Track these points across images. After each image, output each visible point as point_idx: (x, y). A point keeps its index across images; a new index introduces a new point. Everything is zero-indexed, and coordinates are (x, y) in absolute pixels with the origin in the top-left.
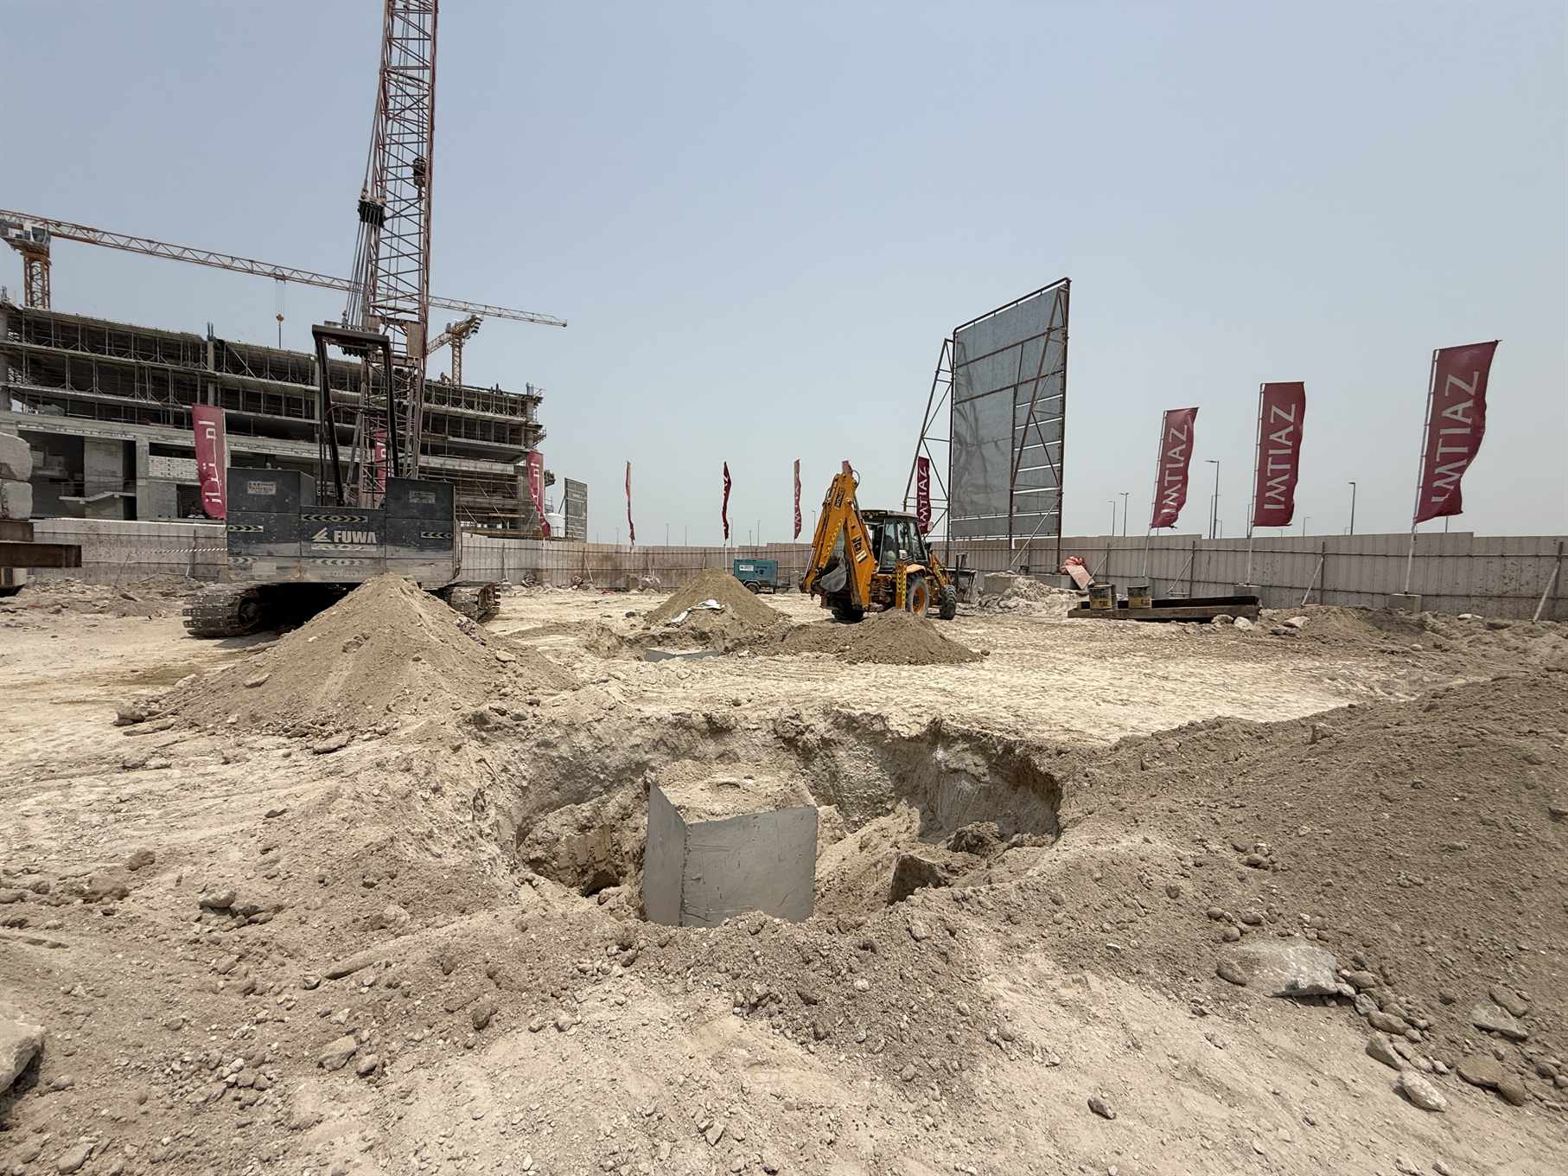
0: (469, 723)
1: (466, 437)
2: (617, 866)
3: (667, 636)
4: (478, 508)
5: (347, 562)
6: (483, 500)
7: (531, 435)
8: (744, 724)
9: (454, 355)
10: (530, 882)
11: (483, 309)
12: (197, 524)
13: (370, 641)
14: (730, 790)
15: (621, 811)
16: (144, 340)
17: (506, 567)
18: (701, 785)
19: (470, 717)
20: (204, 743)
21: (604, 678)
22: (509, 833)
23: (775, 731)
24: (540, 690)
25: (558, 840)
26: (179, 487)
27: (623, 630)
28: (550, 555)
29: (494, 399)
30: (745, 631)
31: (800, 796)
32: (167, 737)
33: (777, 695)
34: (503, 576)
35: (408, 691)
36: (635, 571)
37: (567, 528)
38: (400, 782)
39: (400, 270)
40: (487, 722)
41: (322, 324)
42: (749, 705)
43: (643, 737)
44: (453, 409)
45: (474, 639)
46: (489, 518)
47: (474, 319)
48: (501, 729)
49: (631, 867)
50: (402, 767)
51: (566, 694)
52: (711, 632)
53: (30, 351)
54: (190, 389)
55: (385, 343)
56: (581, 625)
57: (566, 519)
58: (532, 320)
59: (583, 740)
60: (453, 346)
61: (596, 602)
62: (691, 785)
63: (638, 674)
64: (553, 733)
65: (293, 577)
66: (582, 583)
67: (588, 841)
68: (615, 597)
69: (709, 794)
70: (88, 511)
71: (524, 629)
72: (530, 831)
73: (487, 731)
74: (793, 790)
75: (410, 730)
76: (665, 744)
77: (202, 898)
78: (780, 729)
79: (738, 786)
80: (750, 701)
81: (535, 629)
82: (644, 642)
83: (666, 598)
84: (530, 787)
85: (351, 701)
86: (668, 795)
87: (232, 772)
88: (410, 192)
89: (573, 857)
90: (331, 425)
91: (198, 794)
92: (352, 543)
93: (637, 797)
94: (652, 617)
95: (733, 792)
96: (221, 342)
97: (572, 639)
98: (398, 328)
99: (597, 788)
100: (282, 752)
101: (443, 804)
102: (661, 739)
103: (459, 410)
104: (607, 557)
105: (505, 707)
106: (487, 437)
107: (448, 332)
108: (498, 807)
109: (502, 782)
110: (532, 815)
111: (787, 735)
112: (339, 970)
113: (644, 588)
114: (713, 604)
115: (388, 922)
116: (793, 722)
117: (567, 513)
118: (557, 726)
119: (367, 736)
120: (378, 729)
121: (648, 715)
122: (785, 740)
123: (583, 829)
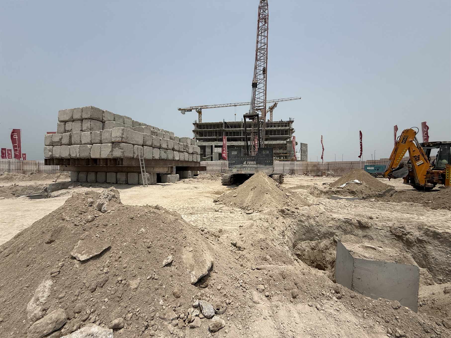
0: (280, 211)
1: (274, 135)
2: (324, 264)
3: (338, 192)
4: (277, 153)
5: (250, 169)
6: (278, 151)
7: (291, 132)
8: (375, 226)
9: (271, 114)
10: (297, 260)
11: (278, 100)
12: (221, 161)
13: (256, 188)
14: (372, 250)
15: (325, 247)
16: (214, 125)
17: (285, 169)
18: (358, 245)
19: (280, 210)
20: (227, 208)
21: (318, 204)
22: (291, 245)
23: (391, 231)
24: (298, 205)
25: (305, 250)
26: (219, 154)
27: (322, 188)
28: (297, 165)
29: (281, 124)
30: (372, 192)
31: (408, 260)
32: (221, 206)
33: (391, 218)
34: (284, 172)
35: (265, 201)
36: (324, 170)
37: (301, 157)
38: (266, 224)
39: (260, 96)
40: (284, 212)
41: (245, 114)
42: (377, 220)
43: (333, 224)
44: (271, 128)
45: (280, 189)
46: (279, 156)
47: (276, 103)
48: (288, 215)
49: (329, 266)
50: (266, 221)
51: (306, 207)
52: (356, 191)
53: (199, 131)
54: (220, 133)
55: (257, 115)
56: (308, 187)
57: (301, 155)
58: (291, 100)
59: (312, 221)
60: (270, 112)
61: (312, 180)
62: (354, 244)
63: (329, 203)
64: (303, 218)
65: (239, 172)
66: (307, 174)
67: (314, 253)
68: (318, 178)
69: (362, 249)
70: (206, 160)
71: (291, 187)
72: (296, 245)
73: (285, 214)
74: (405, 257)
75: (266, 211)
76: (341, 228)
77: (231, 241)
78: (393, 231)
79: (375, 249)
80: (377, 218)
81: (294, 187)
82: (329, 193)
83: (337, 179)
84: (296, 233)
85: (253, 202)
86: (345, 246)
87: (232, 215)
88: (262, 77)
89: (310, 257)
90: (246, 136)
91: (227, 219)
92: (251, 164)
93: (331, 243)
94: (332, 185)
95: (374, 251)
96: (226, 122)
97: (306, 191)
98: (260, 111)
99: (317, 237)
100: (240, 212)
101: (276, 232)
102: (340, 226)
103: (272, 128)
104: (315, 166)
105: (289, 208)
106: (279, 134)
107: (269, 109)
108: (288, 237)
109: (289, 229)
110: (297, 241)
111: (397, 234)
112: (259, 268)
113: (328, 175)
114: (357, 181)
115: (268, 260)
116: (400, 229)
117: (301, 153)
118: (304, 216)
119: (257, 211)
120: (259, 210)
121: (335, 217)
122: (396, 236)
123: (313, 249)
